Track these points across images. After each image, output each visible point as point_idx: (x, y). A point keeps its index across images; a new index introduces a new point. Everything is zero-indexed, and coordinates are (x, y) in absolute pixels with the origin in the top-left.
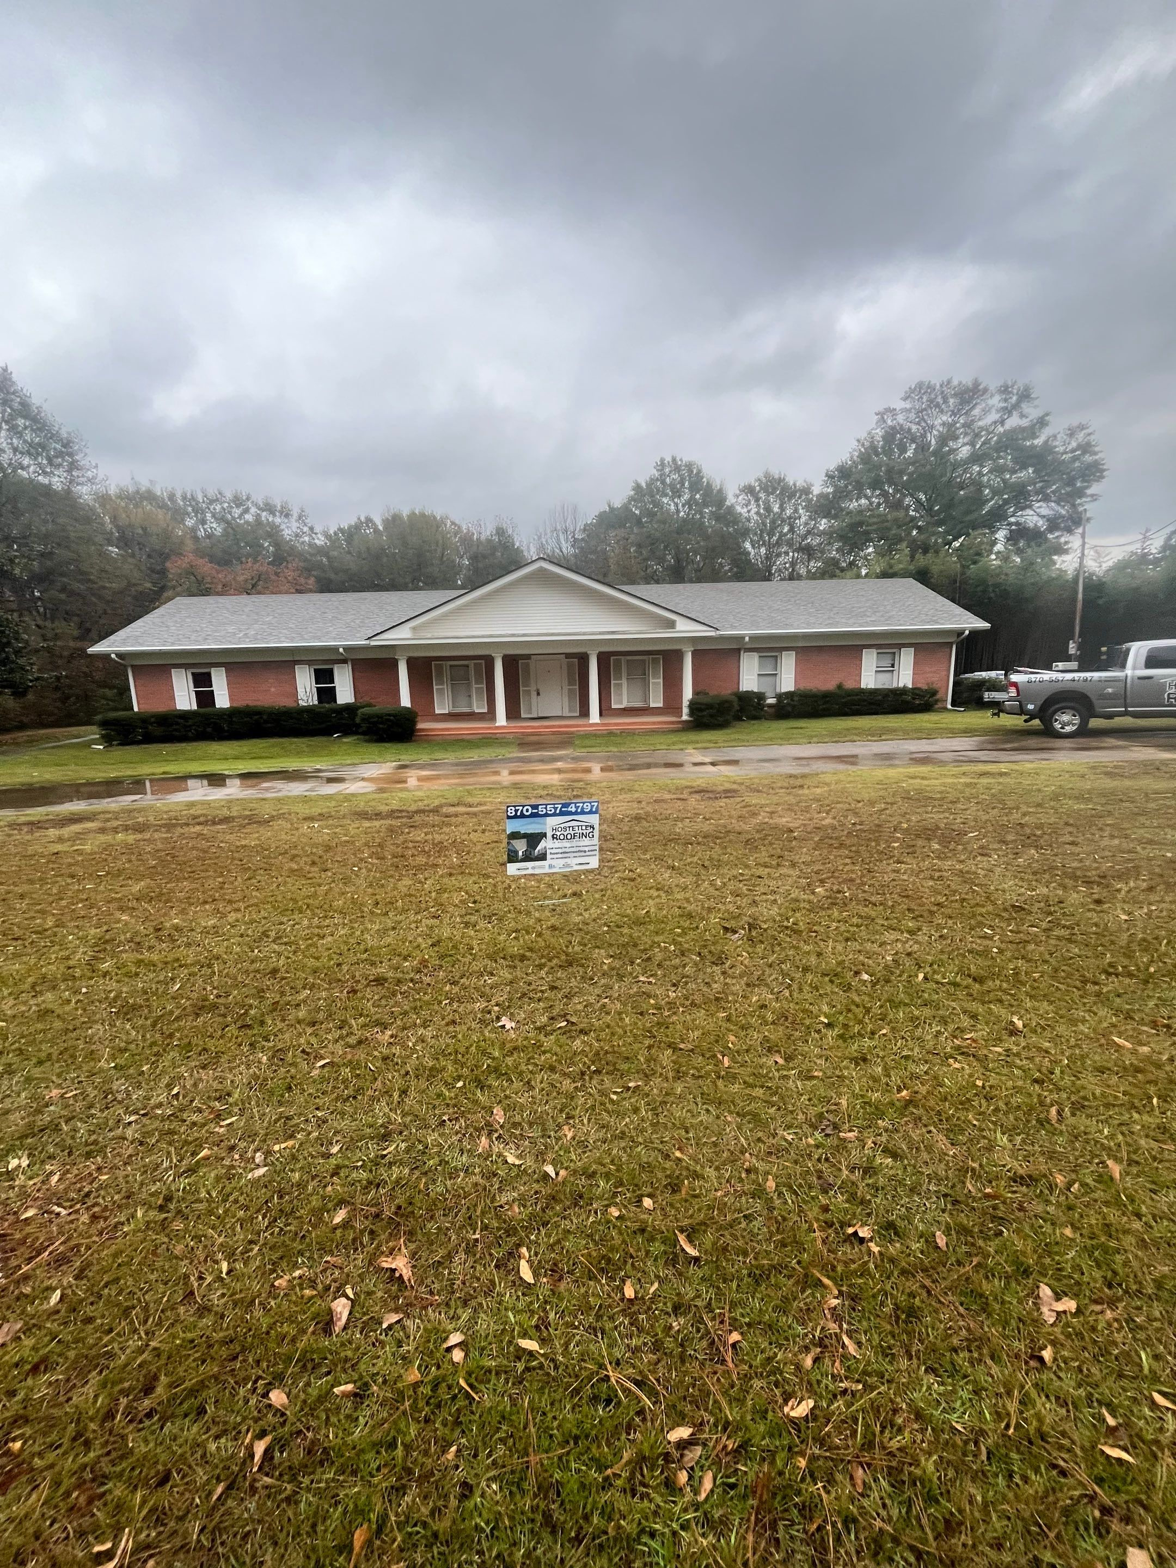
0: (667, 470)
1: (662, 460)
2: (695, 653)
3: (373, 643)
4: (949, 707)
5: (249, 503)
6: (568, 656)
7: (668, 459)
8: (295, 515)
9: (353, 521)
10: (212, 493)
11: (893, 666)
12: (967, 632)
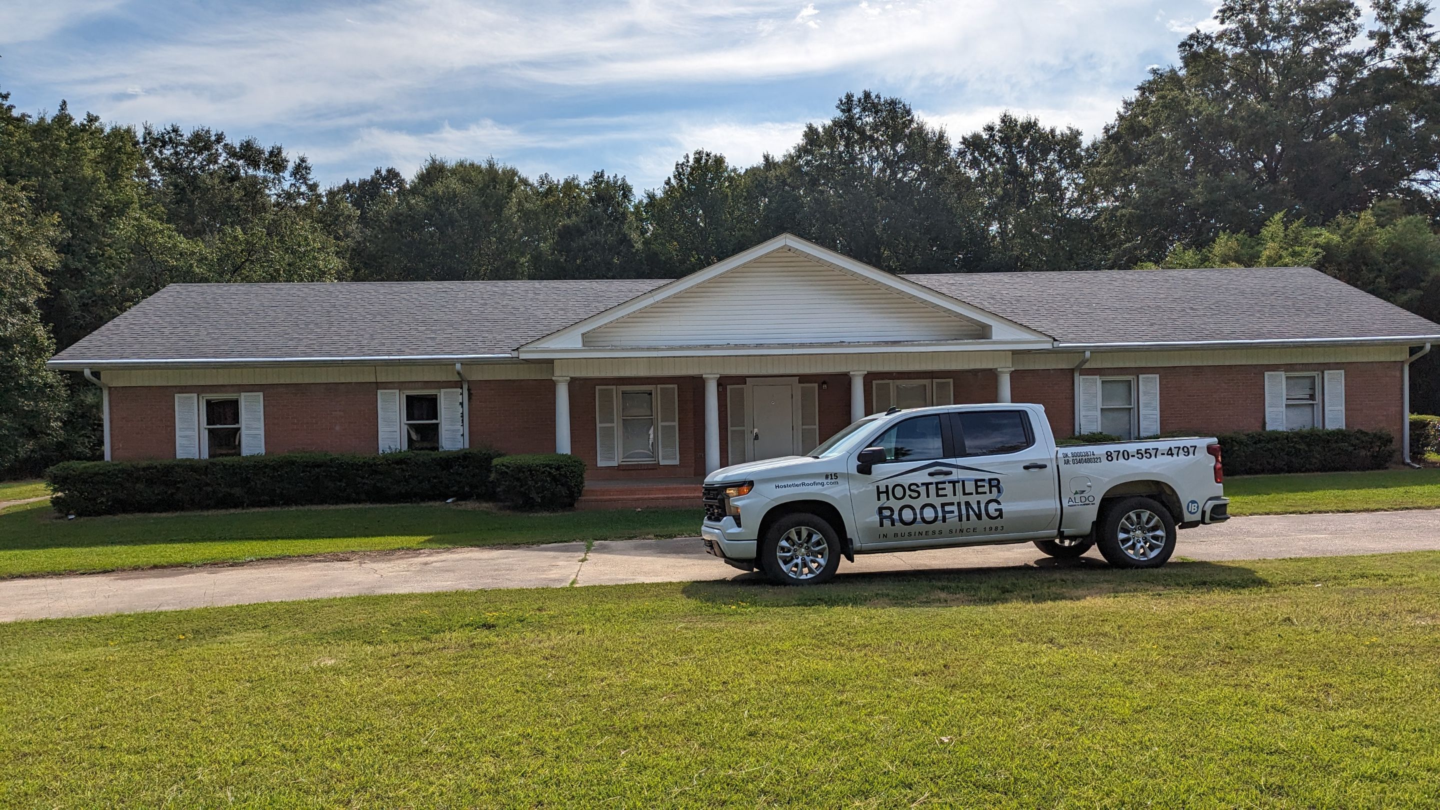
0: (857, 111)
1: (849, 97)
2: (1015, 375)
3: (523, 356)
4: (1408, 461)
5: (220, 148)
6: (804, 379)
7: (858, 95)
8: (291, 166)
9: (368, 175)
10: (157, 129)
11: (1312, 397)
12: (1428, 347)
